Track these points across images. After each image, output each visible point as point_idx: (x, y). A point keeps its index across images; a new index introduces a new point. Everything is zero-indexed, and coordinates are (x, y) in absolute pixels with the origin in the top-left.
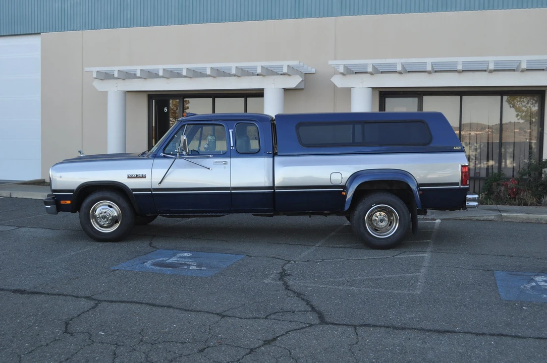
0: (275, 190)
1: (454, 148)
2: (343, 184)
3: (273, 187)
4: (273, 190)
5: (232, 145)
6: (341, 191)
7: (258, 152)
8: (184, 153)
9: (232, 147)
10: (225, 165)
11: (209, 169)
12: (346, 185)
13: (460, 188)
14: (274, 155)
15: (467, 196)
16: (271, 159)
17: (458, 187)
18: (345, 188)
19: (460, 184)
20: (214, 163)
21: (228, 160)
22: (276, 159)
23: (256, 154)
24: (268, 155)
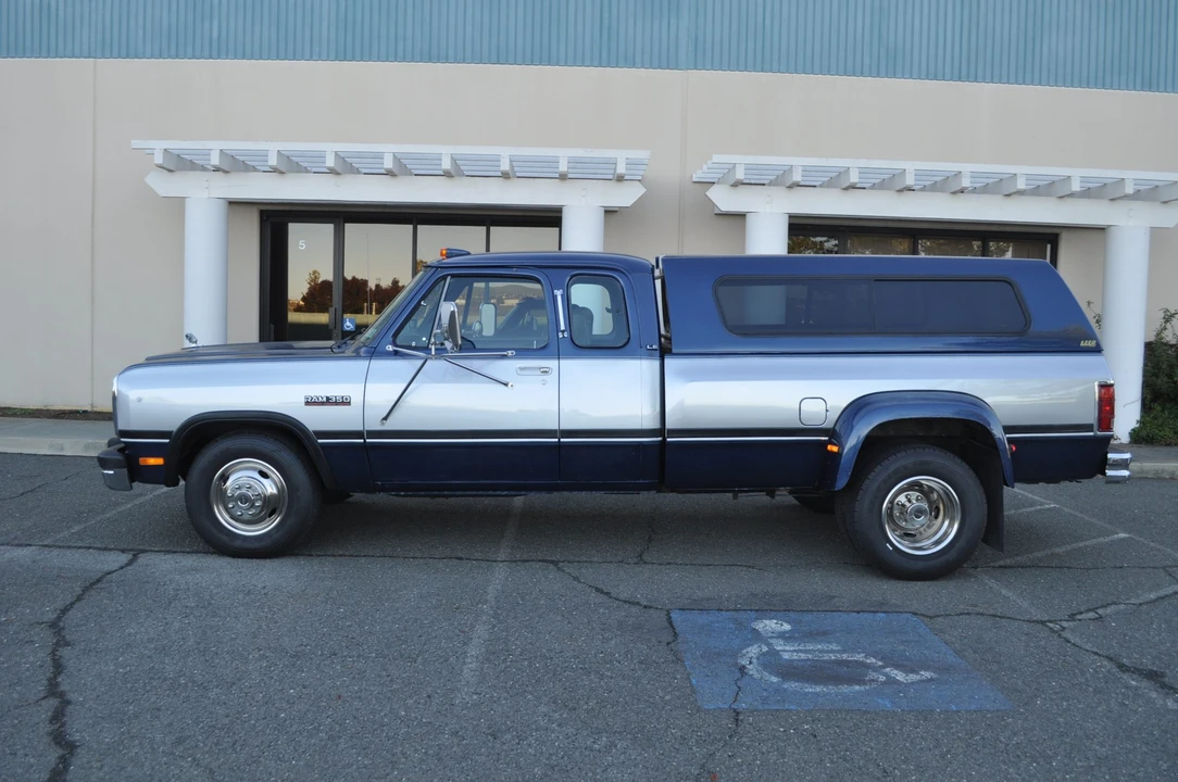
0: (664, 439)
1: (1082, 344)
2: (829, 424)
3: (661, 431)
4: (660, 439)
5: (563, 328)
6: (825, 444)
7: (625, 345)
8: (448, 345)
9: (563, 332)
10: (545, 377)
11: (506, 385)
12: (837, 428)
13: (1094, 436)
14: (664, 352)
15: (1110, 456)
16: (657, 363)
17: (1092, 434)
18: (833, 434)
19: (1095, 428)
20: (519, 372)
21: (552, 364)
22: (669, 362)
23: (619, 351)
24: (649, 354)
